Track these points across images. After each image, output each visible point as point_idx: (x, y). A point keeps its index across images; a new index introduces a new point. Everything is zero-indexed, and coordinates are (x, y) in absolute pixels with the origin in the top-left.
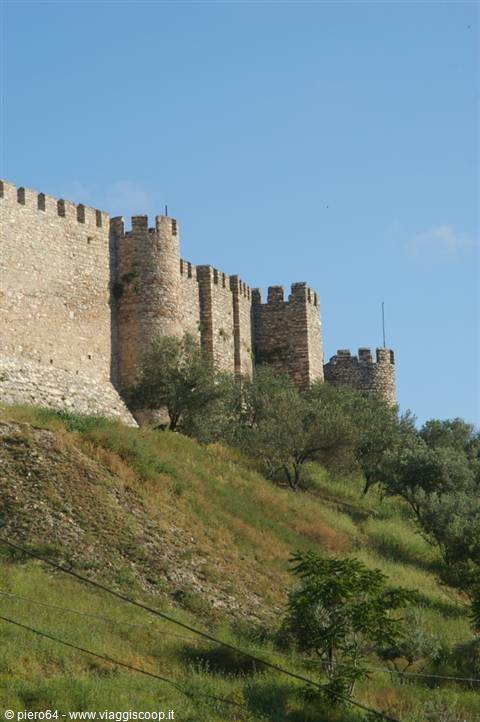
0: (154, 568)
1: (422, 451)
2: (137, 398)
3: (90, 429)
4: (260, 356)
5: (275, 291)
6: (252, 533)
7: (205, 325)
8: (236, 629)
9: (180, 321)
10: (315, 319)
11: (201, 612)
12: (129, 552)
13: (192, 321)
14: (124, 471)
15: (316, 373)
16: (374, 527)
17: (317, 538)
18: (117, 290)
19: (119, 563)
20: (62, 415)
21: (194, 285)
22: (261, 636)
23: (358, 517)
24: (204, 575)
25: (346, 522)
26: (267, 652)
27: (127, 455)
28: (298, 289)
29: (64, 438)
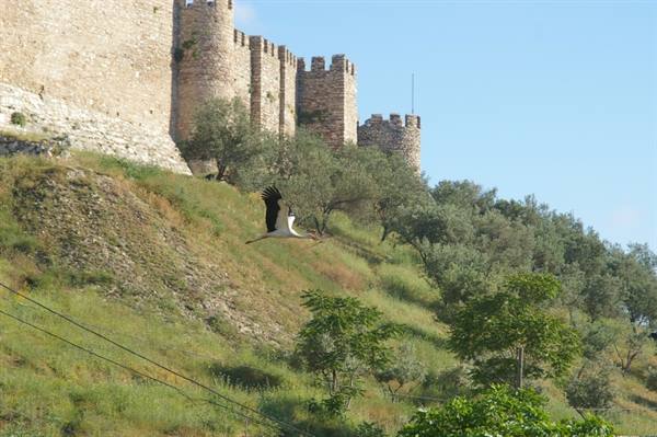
0: (192, 297)
1: (432, 207)
2: (191, 150)
3: (145, 177)
4: (303, 117)
5: (318, 61)
6: (279, 271)
7: (255, 89)
8: (258, 351)
9: (232, 83)
10: (351, 87)
11: (229, 335)
12: (171, 282)
13: (244, 83)
14: (172, 214)
15: (350, 135)
16: (386, 270)
17: (335, 278)
18: (178, 55)
19: (163, 291)
20: (121, 164)
21: (246, 53)
22: (279, 357)
23: (374, 261)
24: (234, 305)
25: (362, 265)
26: (282, 370)
27: (175, 201)
28: (338, 60)
29: (122, 184)
